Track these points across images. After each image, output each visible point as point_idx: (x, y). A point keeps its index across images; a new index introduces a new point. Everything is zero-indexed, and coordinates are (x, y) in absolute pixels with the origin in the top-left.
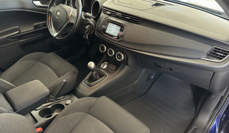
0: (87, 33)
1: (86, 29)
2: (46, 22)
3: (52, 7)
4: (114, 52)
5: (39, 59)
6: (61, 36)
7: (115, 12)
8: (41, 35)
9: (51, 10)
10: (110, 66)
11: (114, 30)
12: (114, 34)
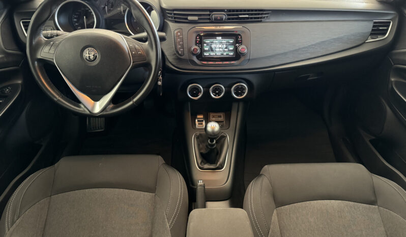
7: (208, 13)
10: (213, 117)
11: (220, 46)
12: (225, 54)
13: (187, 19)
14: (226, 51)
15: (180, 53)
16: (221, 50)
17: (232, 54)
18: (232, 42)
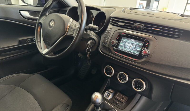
0: (88, 50)
1: (88, 44)
2: (34, 37)
3: (43, 18)
4: (129, 77)
5: (18, 84)
6: (52, 53)
7: (132, 22)
8: (26, 51)
9: (42, 20)
10: (118, 96)
11: (131, 46)
12: (132, 52)
13: (118, 24)
14: (133, 50)
15: (105, 42)
16: (131, 48)
17: (137, 53)
18: (141, 45)
